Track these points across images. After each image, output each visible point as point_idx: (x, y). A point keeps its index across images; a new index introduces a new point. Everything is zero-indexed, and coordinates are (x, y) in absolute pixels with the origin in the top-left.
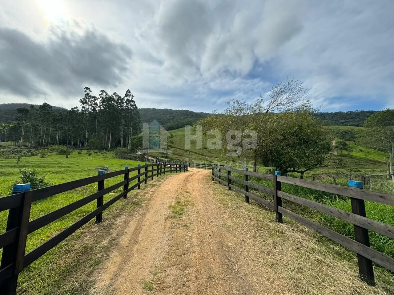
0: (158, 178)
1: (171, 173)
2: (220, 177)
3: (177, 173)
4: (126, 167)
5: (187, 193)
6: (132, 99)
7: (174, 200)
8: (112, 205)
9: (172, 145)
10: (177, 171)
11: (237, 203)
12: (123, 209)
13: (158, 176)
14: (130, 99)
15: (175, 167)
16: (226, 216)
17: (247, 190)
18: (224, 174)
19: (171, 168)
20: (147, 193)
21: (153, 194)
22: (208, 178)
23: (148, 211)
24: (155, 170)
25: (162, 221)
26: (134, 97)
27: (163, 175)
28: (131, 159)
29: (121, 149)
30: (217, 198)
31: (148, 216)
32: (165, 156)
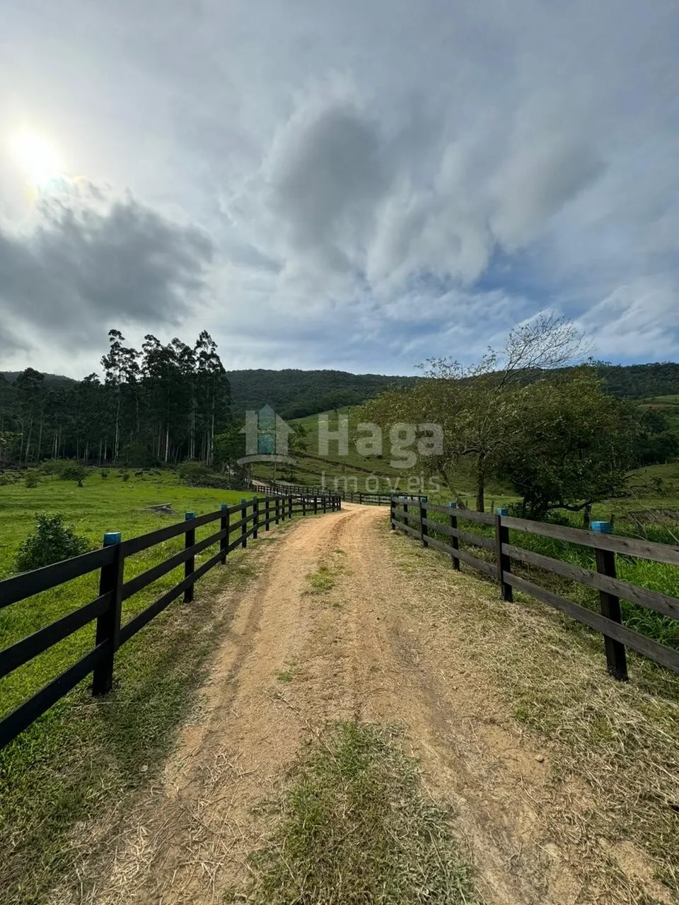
0: (278, 525)
1: (304, 514)
2: (406, 522)
3: (318, 515)
5: (340, 554)
6: (212, 352)
7: (315, 565)
8: (205, 575)
9: (302, 451)
10: (318, 511)
11: (435, 570)
12: (224, 580)
13: (277, 523)
14: (209, 352)
15: (312, 501)
16: (409, 590)
17: (456, 546)
18: (414, 513)
19: (303, 503)
20: (262, 554)
21: (274, 556)
22: (383, 523)
23: (268, 584)
24: (272, 509)
25: (295, 599)
26: (217, 346)
27: (287, 519)
28: (213, 486)
29: (191, 464)
30: (397, 561)
31: (270, 592)
32: (289, 476)
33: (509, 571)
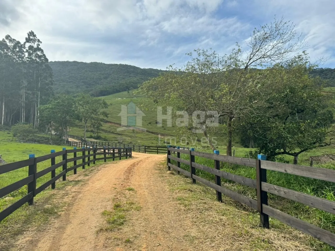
0: (84, 170)
1: (105, 161)
2: (179, 164)
3: (115, 162)
4: (30, 156)
5: (131, 192)
6: (38, 46)
7: (110, 203)
8: (10, 216)
9: (105, 118)
10: (115, 159)
11: (205, 203)
12: (28, 221)
13: (84, 168)
14: (35, 46)
15: (112, 152)
16: (188, 222)
17: (219, 183)
18: (185, 159)
19: (105, 153)
20: (67, 194)
21: (76, 195)
22: (162, 166)
23: (68, 222)
24: (79, 158)
25: (91, 236)
26: (41, 42)
27: (91, 165)
28: (39, 142)
29: (22, 126)
30: (176, 196)
31: (69, 230)
32: (96, 135)
33: (267, 204)
